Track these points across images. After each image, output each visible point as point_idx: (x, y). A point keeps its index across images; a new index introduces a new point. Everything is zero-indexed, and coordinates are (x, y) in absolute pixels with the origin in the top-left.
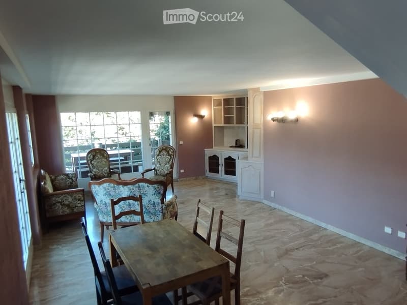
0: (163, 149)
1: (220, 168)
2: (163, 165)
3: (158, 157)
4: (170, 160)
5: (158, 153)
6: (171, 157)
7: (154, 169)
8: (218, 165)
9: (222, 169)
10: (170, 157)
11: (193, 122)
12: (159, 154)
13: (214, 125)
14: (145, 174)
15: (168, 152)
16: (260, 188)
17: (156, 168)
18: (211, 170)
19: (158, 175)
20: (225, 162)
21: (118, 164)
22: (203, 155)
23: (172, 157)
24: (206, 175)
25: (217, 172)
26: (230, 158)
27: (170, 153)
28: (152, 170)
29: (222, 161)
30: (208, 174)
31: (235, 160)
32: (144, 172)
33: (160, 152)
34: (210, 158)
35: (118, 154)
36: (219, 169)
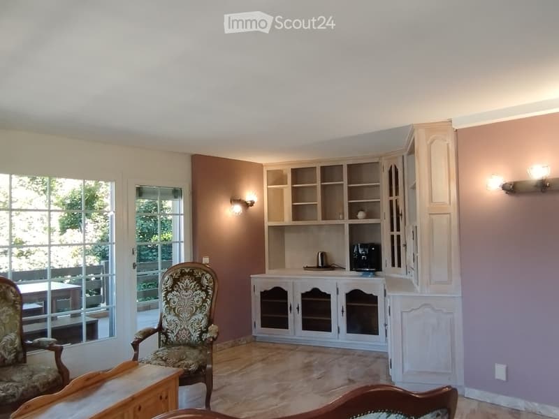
0: (183, 274)
1: (290, 316)
2: (185, 315)
3: (170, 296)
4: (204, 301)
5: (170, 283)
6: (207, 293)
7: (160, 329)
8: (284, 308)
9: (295, 318)
10: (203, 295)
11: (229, 214)
12: (172, 287)
13: (267, 224)
14: (141, 345)
15: (199, 280)
16: (453, 359)
17: (165, 324)
18: (266, 323)
19: (173, 344)
20: (303, 301)
21: (45, 320)
22: (246, 288)
23: (210, 292)
24: (254, 333)
25: (283, 324)
26: (315, 292)
27: (205, 282)
28: (154, 331)
29: (294, 301)
30: (258, 330)
31: (329, 296)
32: (140, 340)
33: (175, 281)
34: (264, 294)
35: (45, 293)
36: (287, 318)
